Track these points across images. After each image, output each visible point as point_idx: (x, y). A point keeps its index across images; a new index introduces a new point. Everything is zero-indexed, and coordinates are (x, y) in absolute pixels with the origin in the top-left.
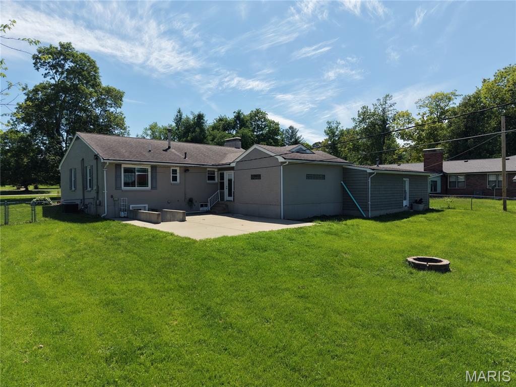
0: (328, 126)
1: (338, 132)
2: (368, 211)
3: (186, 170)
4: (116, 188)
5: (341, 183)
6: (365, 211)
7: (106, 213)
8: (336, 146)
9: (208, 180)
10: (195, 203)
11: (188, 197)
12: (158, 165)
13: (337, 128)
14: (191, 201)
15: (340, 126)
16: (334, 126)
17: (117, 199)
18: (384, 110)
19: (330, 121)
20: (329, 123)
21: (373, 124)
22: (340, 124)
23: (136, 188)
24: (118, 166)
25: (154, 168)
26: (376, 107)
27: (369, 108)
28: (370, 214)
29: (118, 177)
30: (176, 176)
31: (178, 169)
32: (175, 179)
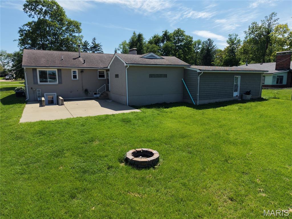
0: (230, 38)
1: (236, 41)
2: (197, 100)
3: (82, 71)
4: (34, 83)
5: (182, 80)
6: (195, 100)
7: (28, 98)
8: (234, 51)
9: (99, 77)
10: (90, 92)
11: (85, 88)
12: (62, 69)
13: (235, 38)
14: (86, 91)
15: (238, 37)
16: (233, 37)
17: (35, 90)
18: (269, 24)
19: (231, 34)
20: (230, 35)
21: (259, 35)
22: (238, 35)
23: (48, 83)
24: (34, 70)
25: (59, 70)
26: (263, 22)
27: (257, 23)
28: (198, 102)
29: (35, 76)
30: (76, 75)
31: (77, 71)
32: (75, 77)
